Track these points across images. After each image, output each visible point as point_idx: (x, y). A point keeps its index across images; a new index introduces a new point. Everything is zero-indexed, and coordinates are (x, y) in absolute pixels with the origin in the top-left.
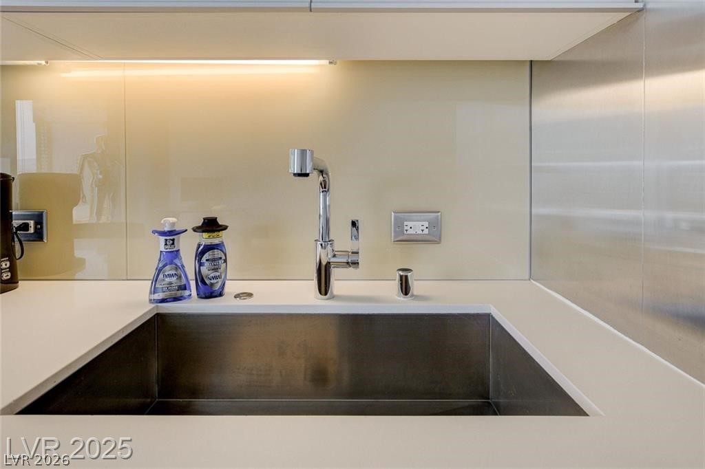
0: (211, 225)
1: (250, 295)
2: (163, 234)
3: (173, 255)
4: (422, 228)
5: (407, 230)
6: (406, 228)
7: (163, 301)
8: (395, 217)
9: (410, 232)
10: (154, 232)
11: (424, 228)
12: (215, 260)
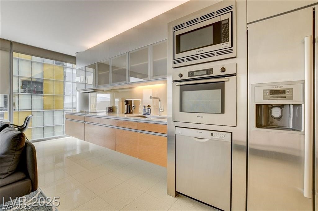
2: (144, 107)
7: (144, 115)
12: (149, 110)
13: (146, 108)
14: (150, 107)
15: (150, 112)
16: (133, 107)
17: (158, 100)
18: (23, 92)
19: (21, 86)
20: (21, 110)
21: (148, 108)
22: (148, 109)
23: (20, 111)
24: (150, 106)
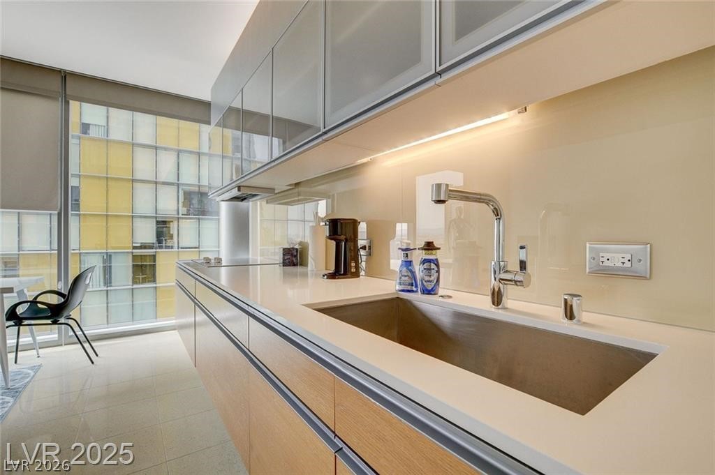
0: (429, 246)
1: (450, 297)
2: (403, 250)
3: (408, 264)
4: (623, 260)
5: (602, 262)
6: (601, 259)
7: (403, 291)
8: (590, 247)
9: (607, 263)
10: (399, 249)
11: (625, 260)
12: (429, 269)
13: (418, 256)
14: (437, 255)
15: (434, 278)
16: (364, 248)
17: (486, 210)
18: (186, 213)
19: (183, 203)
20: (181, 248)
21: (422, 255)
22: (425, 261)
23: (180, 250)
24: (436, 245)
